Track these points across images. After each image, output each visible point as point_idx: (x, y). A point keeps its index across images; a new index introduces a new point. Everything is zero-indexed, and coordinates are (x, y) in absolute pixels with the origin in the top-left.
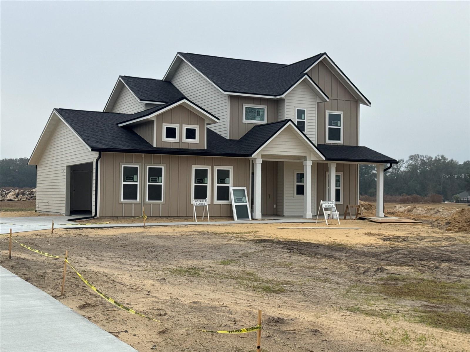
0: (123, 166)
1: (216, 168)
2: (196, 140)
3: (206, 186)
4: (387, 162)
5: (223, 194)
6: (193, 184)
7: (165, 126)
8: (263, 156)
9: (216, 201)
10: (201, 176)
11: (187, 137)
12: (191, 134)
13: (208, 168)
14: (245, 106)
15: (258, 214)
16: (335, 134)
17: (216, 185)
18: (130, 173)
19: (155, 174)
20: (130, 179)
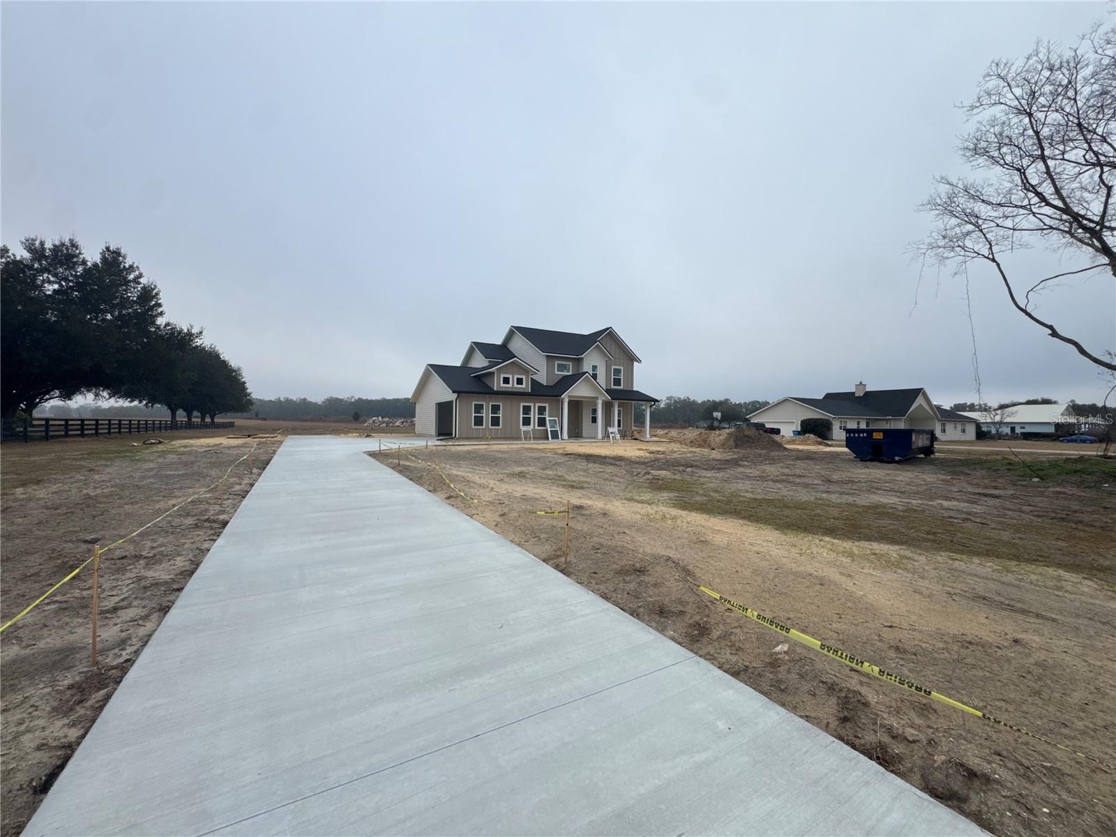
0: (474, 403)
1: (537, 405)
2: (524, 386)
3: (530, 417)
4: (653, 401)
5: (542, 422)
6: (522, 416)
7: (502, 376)
8: (569, 397)
9: (537, 427)
10: (527, 410)
11: (517, 384)
12: (520, 381)
13: (532, 405)
14: (557, 362)
15: (565, 436)
16: (617, 382)
17: (537, 416)
18: (479, 408)
19: (495, 409)
20: (479, 412)
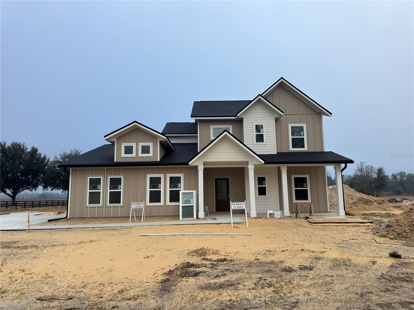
0: (89, 178)
1: (169, 176)
2: (151, 154)
3: (160, 191)
4: (342, 162)
5: (175, 197)
6: (148, 190)
7: (123, 145)
9: (168, 203)
10: (155, 182)
11: (143, 152)
12: (146, 150)
13: (162, 176)
14: (212, 127)
15: (202, 214)
16: (298, 143)
17: (168, 189)
18: (95, 184)
19: (115, 183)
20: (95, 188)
